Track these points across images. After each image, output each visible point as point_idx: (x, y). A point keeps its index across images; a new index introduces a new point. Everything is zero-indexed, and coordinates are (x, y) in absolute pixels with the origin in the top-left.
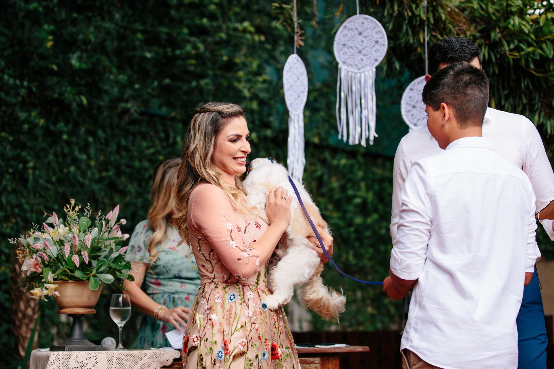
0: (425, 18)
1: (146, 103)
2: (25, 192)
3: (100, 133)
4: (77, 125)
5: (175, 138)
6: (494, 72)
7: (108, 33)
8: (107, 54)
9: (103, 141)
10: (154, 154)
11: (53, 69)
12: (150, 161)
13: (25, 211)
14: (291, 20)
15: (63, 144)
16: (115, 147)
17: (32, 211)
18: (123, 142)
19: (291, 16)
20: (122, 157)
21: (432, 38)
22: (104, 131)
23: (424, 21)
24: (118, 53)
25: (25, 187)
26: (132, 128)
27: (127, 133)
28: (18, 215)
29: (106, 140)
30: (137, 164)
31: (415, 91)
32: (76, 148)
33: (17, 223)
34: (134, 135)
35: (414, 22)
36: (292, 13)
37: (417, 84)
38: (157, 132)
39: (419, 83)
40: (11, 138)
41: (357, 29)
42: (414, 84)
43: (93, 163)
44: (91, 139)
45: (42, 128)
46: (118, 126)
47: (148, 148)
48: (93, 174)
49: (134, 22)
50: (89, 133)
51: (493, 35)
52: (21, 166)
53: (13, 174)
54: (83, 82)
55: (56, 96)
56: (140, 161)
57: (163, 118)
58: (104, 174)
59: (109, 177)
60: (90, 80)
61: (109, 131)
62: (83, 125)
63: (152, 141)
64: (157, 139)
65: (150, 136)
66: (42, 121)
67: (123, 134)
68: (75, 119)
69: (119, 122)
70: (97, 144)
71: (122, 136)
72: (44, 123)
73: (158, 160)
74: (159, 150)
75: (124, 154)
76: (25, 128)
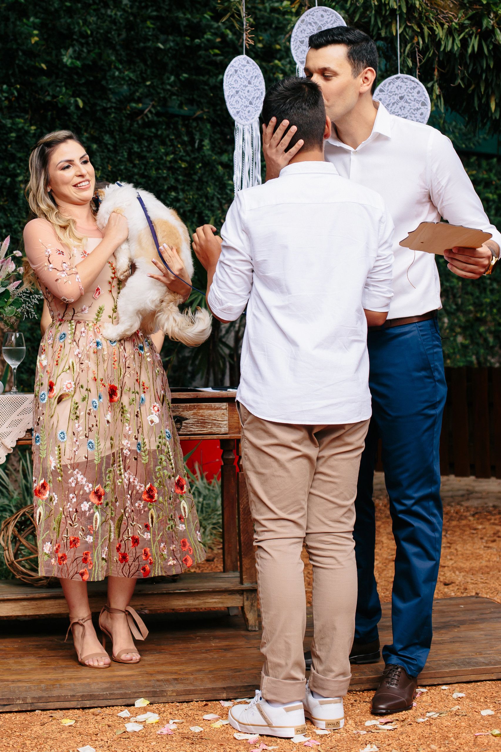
0: (395, 7)
1: (164, 102)
2: (16, 210)
4: (78, 131)
5: (201, 141)
6: (488, 65)
7: (114, 22)
8: (113, 47)
9: (112, 149)
10: (175, 160)
11: (43, 69)
12: (170, 169)
14: (240, 15)
16: (125, 154)
18: (136, 148)
19: (239, 11)
20: (135, 166)
21: (407, 30)
22: (113, 137)
23: (396, 10)
24: (127, 44)
25: (16, 205)
26: (147, 131)
27: (140, 138)
29: (114, 146)
30: (153, 173)
31: (386, 93)
34: (149, 140)
35: (384, 13)
36: (240, 8)
37: (387, 84)
38: (179, 136)
39: (390, 83)
41: (315, 23)
42: (385, 85)
44: (95, 147)
45: (34, 136)
46: (129, 130)
47: (167, 154)
49: (146, 7)
50: (93, 139)
51: (485, 23)
52: (9, 180)
54: (83, 81)
55: (48, 98)
56: (157, 169)
57: (185, 118)
60: (91, 78)
61: (117, 137)
62: (86, 131)
63: (173, 145)
64: (179, 142)
65: (171, 140)
66: (33, 128)
67: (136, 138)
68: (74, 123)
69: (131, 125)
70: (103, 152)
71: (134, 141)
72: (35, 130)
73: (181, 167)
74: (182, 156)
75: (137, 162)
76: (12, 137)
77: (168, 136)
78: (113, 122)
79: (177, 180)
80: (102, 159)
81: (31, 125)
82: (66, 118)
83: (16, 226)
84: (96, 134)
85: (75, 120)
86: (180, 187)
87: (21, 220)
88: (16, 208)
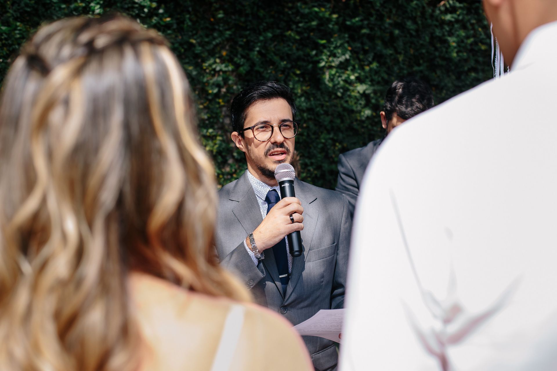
3: (409, 24)
4: (381, 17)
9: (414, 33)
10: (475, 43)
12: (471, 51)
13: (318, 115)
15: (365, 40)
16: (427, 39)
17: (326, 113)
22: (415, 22)
28: (310, 119)
29: (417, 31)
32: (379, 42)
33: (308, 127)
40: (297, 37)
43: (401, 58)
44: (397, 32)
45: (337, 23)
47: (468, 37)
48: (401, 69)
50: (396, 25)
52: (310, 66)
53: (302, 75)
58: (416, 68)
59: (421, 72)
61: (420, 22)
62: (389, 18)
63: (473, 29)
64: (480, 26)
65: (472, 25)
66: (335, 16)
67: (437, 23)
68: (378, 11)
69: (434, 11)
70: (406, 37)
71: (436, 26)
72: (337, 18)
73: (480, 50)
74: (483, 39)
75: (438, 45)
76: (314, 25)
77: (469, 21)
78: (415, 8)
79: (477, 61)
80: (405, 44)
81: (333, 12)
82: (369, 5)
83: (318, 109)
84: (399, 21)
85: (377, 8)
86: (480, 67)
87: (324, 103)
88: (319, 93)
